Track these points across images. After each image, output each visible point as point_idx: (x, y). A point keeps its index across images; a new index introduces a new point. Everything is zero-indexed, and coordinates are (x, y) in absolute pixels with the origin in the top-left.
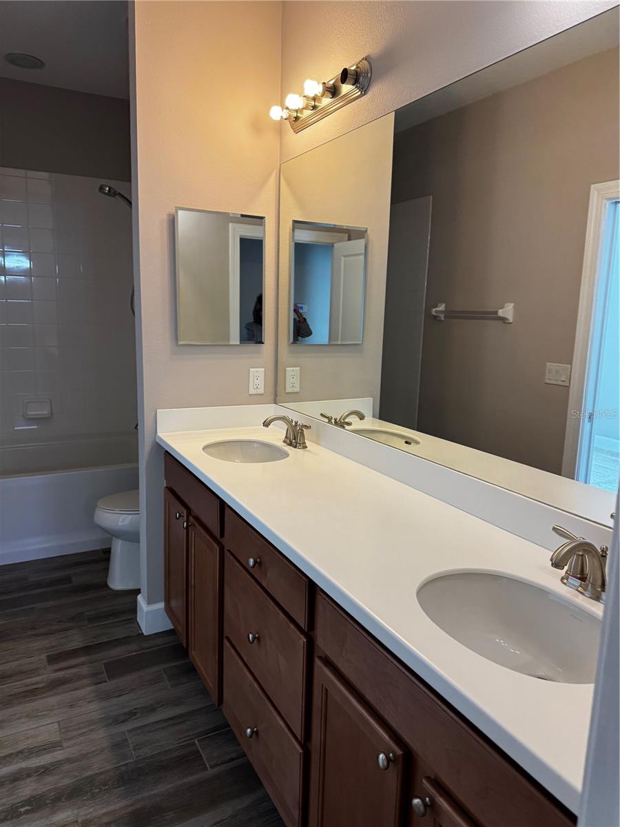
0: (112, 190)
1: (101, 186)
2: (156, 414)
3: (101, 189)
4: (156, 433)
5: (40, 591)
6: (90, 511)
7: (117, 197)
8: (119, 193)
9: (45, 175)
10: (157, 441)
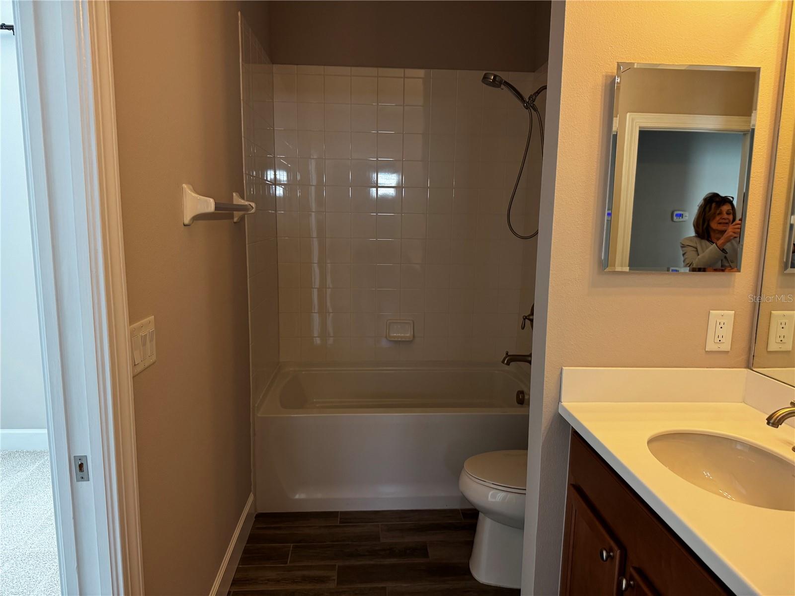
0: (497, 79)
1: (485, 74)
2: (561, 373)
3: (485, 78)
4: (559, 400)
5: (393, 561)
6: (455, 472)
7: (502, 86)
8: (505, 82)
9: (421, 73)
10: (560, 412)
